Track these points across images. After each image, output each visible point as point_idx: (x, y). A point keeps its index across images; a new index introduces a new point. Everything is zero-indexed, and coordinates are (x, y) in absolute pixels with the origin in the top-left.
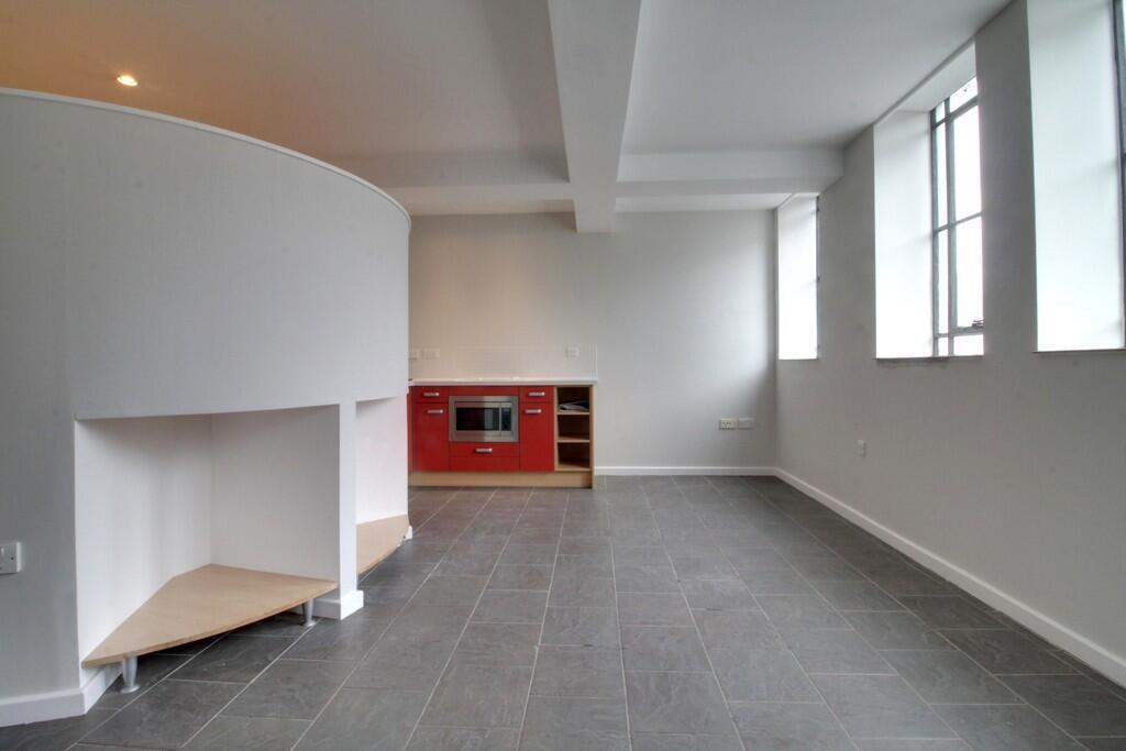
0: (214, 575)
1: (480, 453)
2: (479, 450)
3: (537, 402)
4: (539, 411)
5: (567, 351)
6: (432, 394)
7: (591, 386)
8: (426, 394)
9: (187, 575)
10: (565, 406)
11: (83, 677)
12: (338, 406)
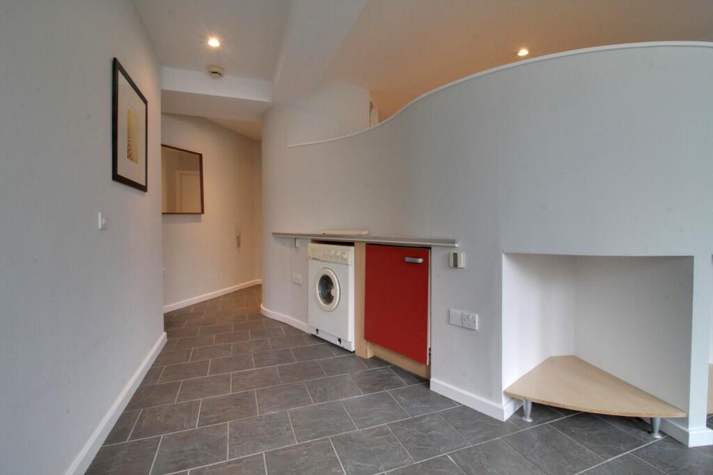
11: (504, 400)
12: (692, 258)
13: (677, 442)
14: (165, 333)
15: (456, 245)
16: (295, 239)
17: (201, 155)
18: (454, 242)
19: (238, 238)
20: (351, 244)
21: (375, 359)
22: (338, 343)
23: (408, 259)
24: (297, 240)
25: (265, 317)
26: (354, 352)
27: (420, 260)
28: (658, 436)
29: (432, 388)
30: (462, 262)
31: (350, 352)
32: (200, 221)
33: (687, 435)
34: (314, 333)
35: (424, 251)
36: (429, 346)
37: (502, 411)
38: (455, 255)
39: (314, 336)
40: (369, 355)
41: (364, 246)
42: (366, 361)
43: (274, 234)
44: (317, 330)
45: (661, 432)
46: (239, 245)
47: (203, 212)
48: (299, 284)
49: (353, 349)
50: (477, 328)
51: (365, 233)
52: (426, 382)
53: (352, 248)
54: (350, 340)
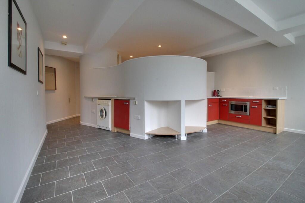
0: (168, 128)
1: (237, 117)
2: (237, 116)
3: (256, 104)
4: (257, 107)
5: (274, 88)
6: (224, 100)
7: (277, 100)
8: (223, 100)
9: (164, 127)
10: (269, 106)
11: (145, 135)
12: (181, 101)
13: (179, 140)
14: (47, 130)
15: (135, 99)
16: (92, 99)
17: (55, 69)
18: (134, 98)
19: (69, 99)
20: (110, 100)
21: (117, 132)
22: (106, 129)
23: (125, 103)
24: (93, 99)
25: (81, 125)
26: (111, 131)
27: (128, 103)
28: (176, 139)
29: (130, 136)
30: (137, 103)
31: (110, 131)
32: (55, 93)
33: (181, 138)
34: (99, 127)
35: (128, 101)
36: (130, 125)
37: (144, 137)
38: (135, 101)
39: (99, 129)
40: (115, 131)
41: (114, 100)
42: (114, 133)
43: (85, 97)
44: (100, 126)
45: (177, 138)
46: (70, 102)
47: (56, 89)
48: (94, 113)
49: (111, 130)
50: (140, 119)
51: (116, 96)
52: (129, 135)
53: (110, 101)
54: (110, 127)
